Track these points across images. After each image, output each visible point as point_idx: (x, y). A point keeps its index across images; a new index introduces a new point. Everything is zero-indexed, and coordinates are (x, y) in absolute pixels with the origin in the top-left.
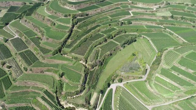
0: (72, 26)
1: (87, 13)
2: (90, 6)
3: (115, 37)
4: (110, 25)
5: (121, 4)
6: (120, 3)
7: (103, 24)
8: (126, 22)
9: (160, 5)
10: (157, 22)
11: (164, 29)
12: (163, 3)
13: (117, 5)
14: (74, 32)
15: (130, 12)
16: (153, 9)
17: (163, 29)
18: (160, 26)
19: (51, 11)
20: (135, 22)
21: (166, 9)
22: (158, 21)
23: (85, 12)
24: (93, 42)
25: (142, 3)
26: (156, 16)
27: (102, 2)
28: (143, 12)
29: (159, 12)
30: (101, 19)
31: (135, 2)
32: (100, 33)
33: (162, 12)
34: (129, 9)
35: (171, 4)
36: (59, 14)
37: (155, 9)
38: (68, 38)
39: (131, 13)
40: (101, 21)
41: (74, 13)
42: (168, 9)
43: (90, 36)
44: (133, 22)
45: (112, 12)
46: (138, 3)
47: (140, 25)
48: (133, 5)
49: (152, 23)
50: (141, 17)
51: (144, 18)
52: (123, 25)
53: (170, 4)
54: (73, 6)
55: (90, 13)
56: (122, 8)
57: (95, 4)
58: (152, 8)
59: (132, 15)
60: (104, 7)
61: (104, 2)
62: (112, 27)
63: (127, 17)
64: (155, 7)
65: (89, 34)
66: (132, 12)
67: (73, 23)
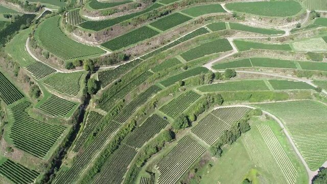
0: (82, 99)
1: (127, 53)
2: (136, 28)
3: (196, 119)
4: (183, 84)
5: (209, 18)
6: (205, 16)
7: (166, 83)
8: (222, 71)
9: (300, 21)
10: (296, 70)
11: (316, 89)
12: (305, 14)
13: (200, 22)
14: (86, 119)
15: (230, 40)
16: (284, 32)
17: (313, 92)
18: (304, 80)
19: (38, 50)
20: (244, 70)
21: (314, 32)
22: (299, 68)
23: (121, 50)
24: (138, 150)
25: (258, 17)
26: (293, 54)
27: (165, 14)
28: (260, 42)
29: (299, 40)
30: (159, 68)
31: (241, 14)
32: (157, 111)
33: (305, 39)
34: (228, 33)
35: (322, 16)
36: (56, 59)
37: (287, 34)
38: (68, 144)
39: (232, 44)
40: (162, 72)
41: (92, 58)
42: (319, 30)
43: (131, 129)
44: (239, 72)
45: (188, 44)
46: (247, 15)
47: (255, 79)
48: (236, 21)
49: (284, 71)
50: (257, 55)
51: (264, 57)
52: (215, 80)
53: (319, 16)
54: (93, 35)
55: (135, 52)
56: (211, 32)
57: (147, 24)
58: (280, 28)
59: (235, 50)
60: (167, 31)
61: (170, 14)
62: (188, 90)
63: (224, 56)
64: (286, 26)
65: (129, 121)
66: (235, 41)
67: (86, 90)
